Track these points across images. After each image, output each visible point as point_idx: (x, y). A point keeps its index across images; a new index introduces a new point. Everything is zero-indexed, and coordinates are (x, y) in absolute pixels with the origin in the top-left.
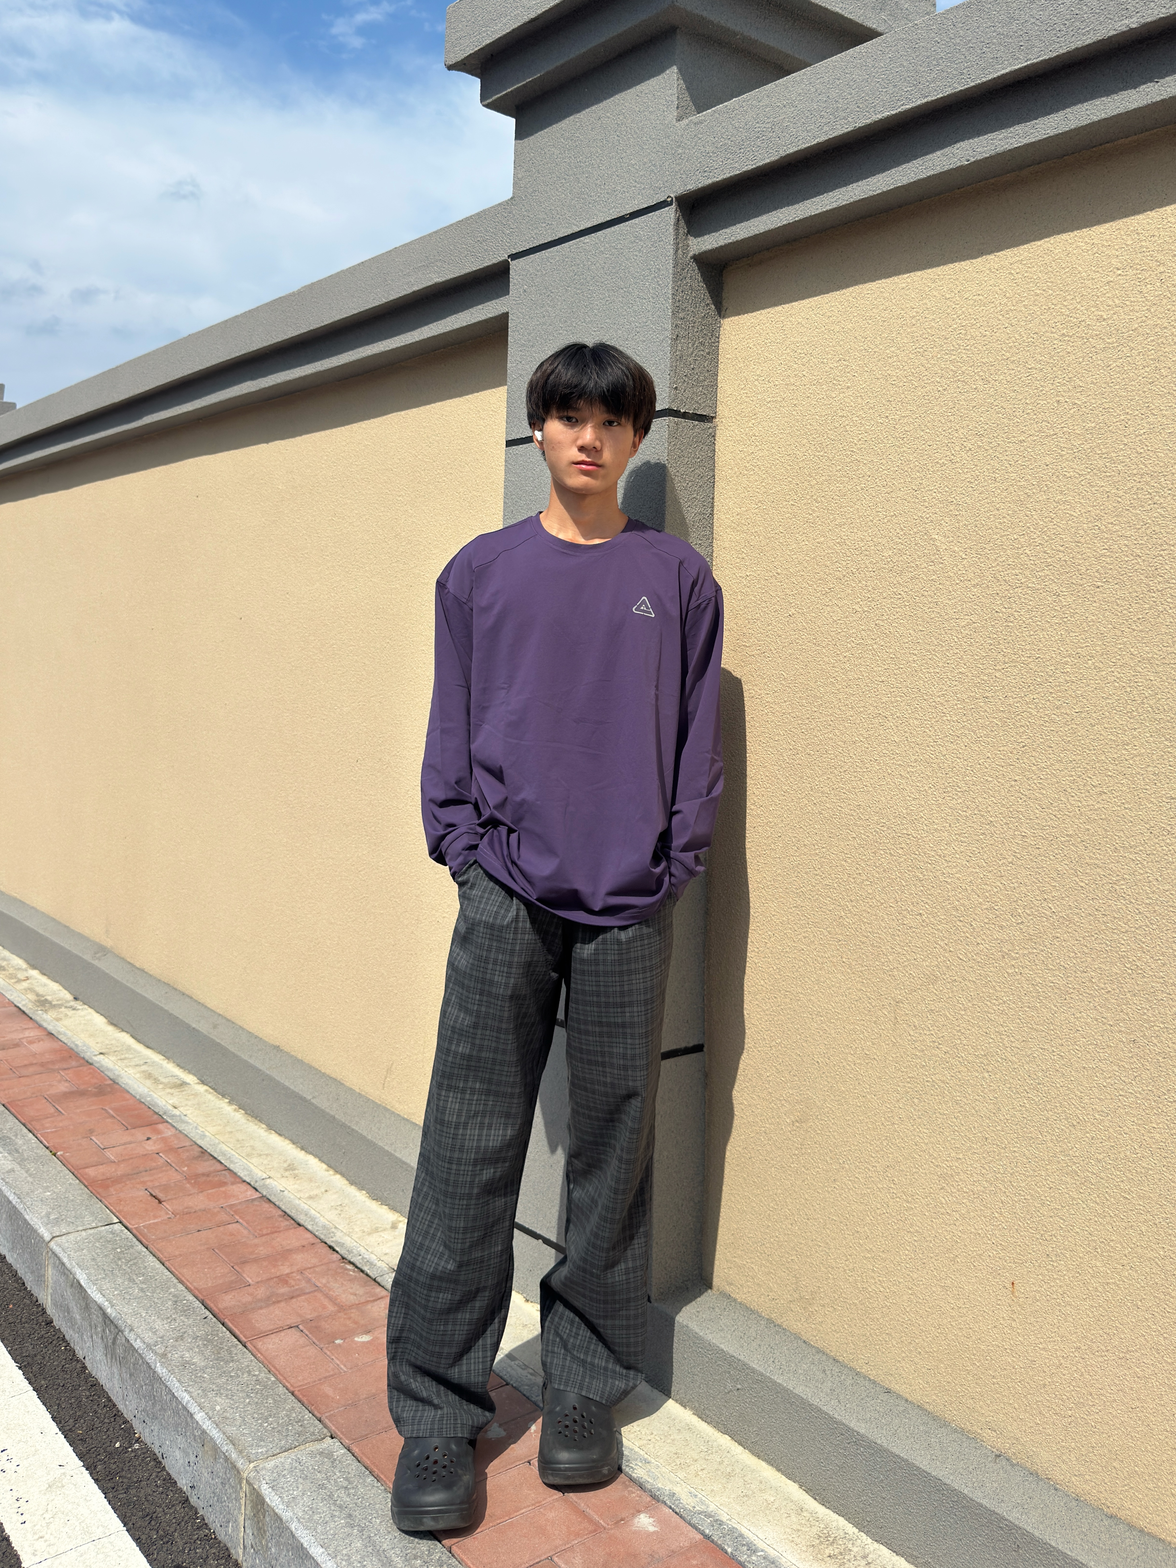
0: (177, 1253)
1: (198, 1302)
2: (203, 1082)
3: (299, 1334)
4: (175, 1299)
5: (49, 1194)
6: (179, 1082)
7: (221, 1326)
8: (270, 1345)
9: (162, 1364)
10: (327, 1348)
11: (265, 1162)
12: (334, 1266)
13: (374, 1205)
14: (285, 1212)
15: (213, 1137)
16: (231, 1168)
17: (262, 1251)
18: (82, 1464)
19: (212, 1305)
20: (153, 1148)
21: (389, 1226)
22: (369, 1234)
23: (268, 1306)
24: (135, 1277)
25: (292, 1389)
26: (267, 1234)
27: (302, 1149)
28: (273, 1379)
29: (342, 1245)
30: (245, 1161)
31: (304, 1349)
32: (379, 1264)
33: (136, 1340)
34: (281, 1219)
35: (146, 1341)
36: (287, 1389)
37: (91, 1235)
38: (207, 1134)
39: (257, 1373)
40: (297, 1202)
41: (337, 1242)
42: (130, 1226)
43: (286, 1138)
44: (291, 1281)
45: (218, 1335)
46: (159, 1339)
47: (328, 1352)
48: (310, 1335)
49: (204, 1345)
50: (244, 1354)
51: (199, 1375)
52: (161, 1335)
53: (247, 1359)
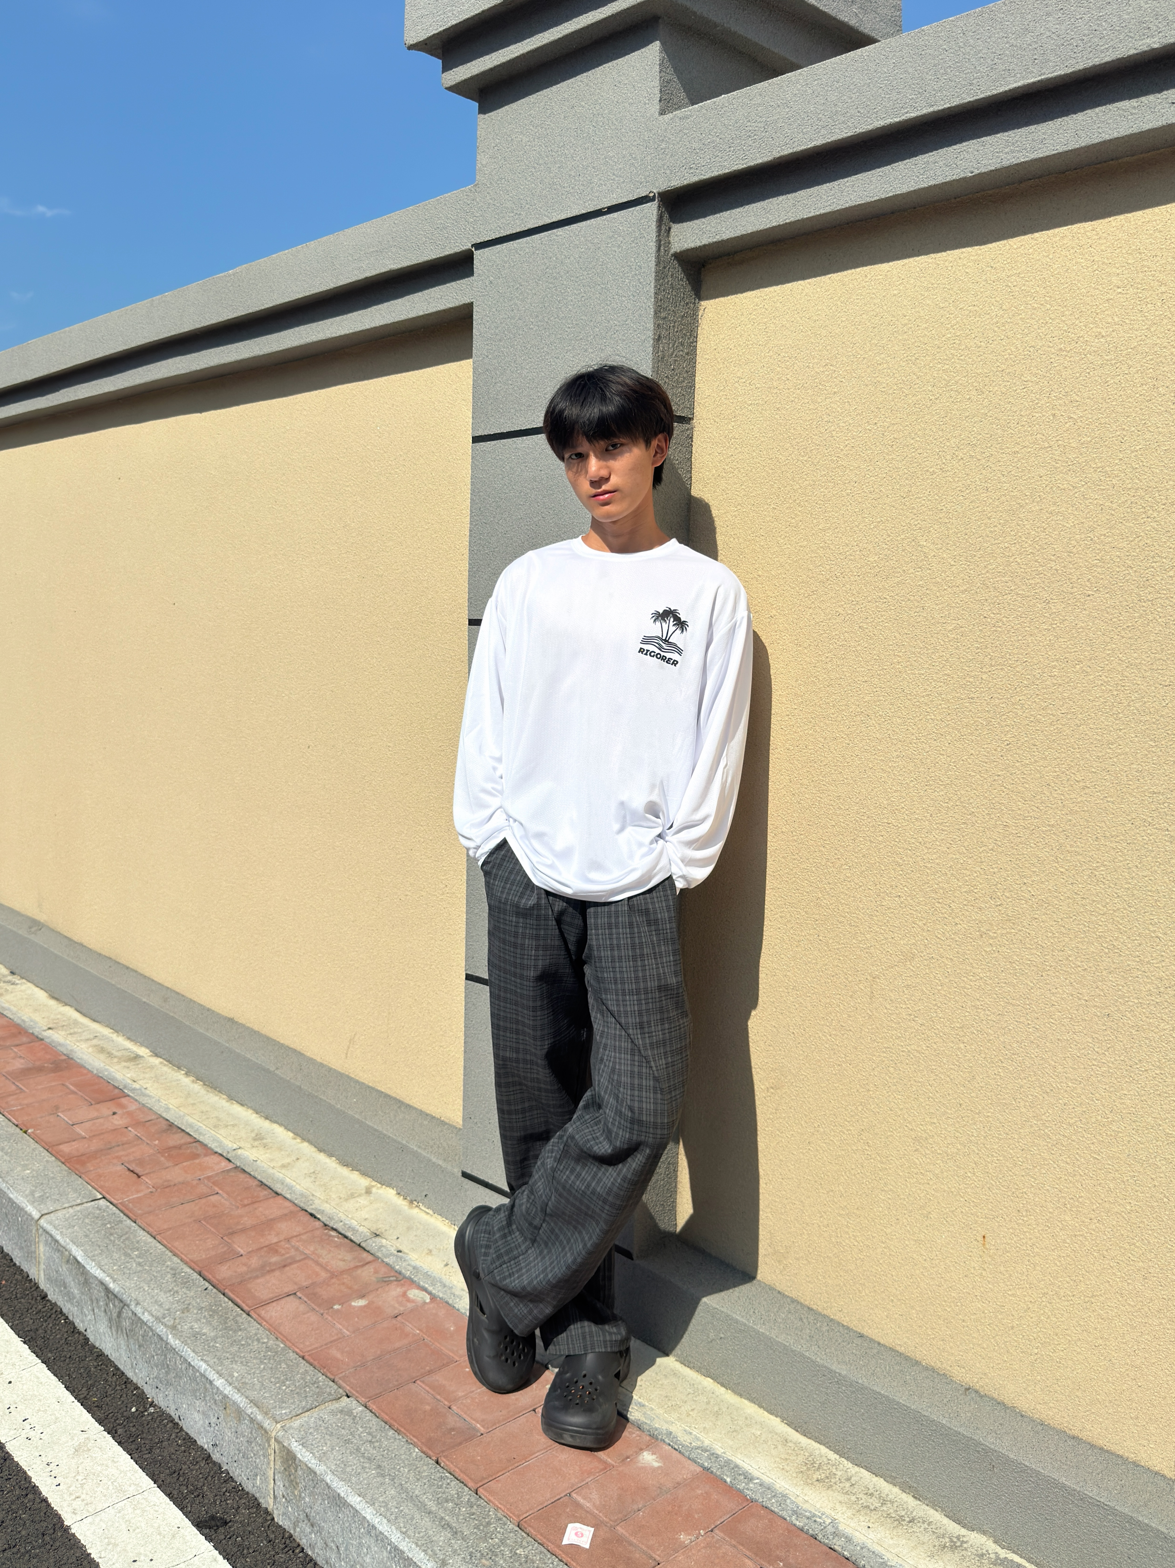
0: (165, 1227)
1: (195, 1274)
2: (156, 1055)
3: (298, 1301)
4: (172, 1272)
5: (28, 1172)
6: (132, 1055)
7: (222, 1296)
8: (273, 1312)
9: (175, 1336)
10: (328, 1313)
11: (233, 1133)
12: (318, 1233)
13: (344, 1171)
14: (261, 1182)
15: (177, 1110)
16: (201, 1140)
17: (247, 1221)
18: (103, 1428)
19: (210, 1276)
20: (121, 1122)
21: (363, 1191)
22: (346, 1200)
23: (263, 1275)
24: (129, 1251)
25: (301, 1354)
26: (248, 1205)
27: (266, 1118)
28: (282, 1345)
29: (322, 1212)
30: (212, 1132)
31: (306, 1316)
32: (361, 1229)
33: (143, 1313)
34: (259, 1189)
35: (155, 1314)
36: (297, 1354)
37: (78, 1211)
38: (171, 1106)
39: (266, 1340)
40: (271, 1171)
41: (316, 1209)
42: (115, 1202)
43: (248, 1107)
44: (280, 1250)
45: (221, 1305)
46: (166, 1312)
47: (329, 1318)
48: (309, 1302)
49: (210, 1315)
50: (249, 1322)
51: (211, 1344)
52: (167, 1307)
53: (253, 1327)
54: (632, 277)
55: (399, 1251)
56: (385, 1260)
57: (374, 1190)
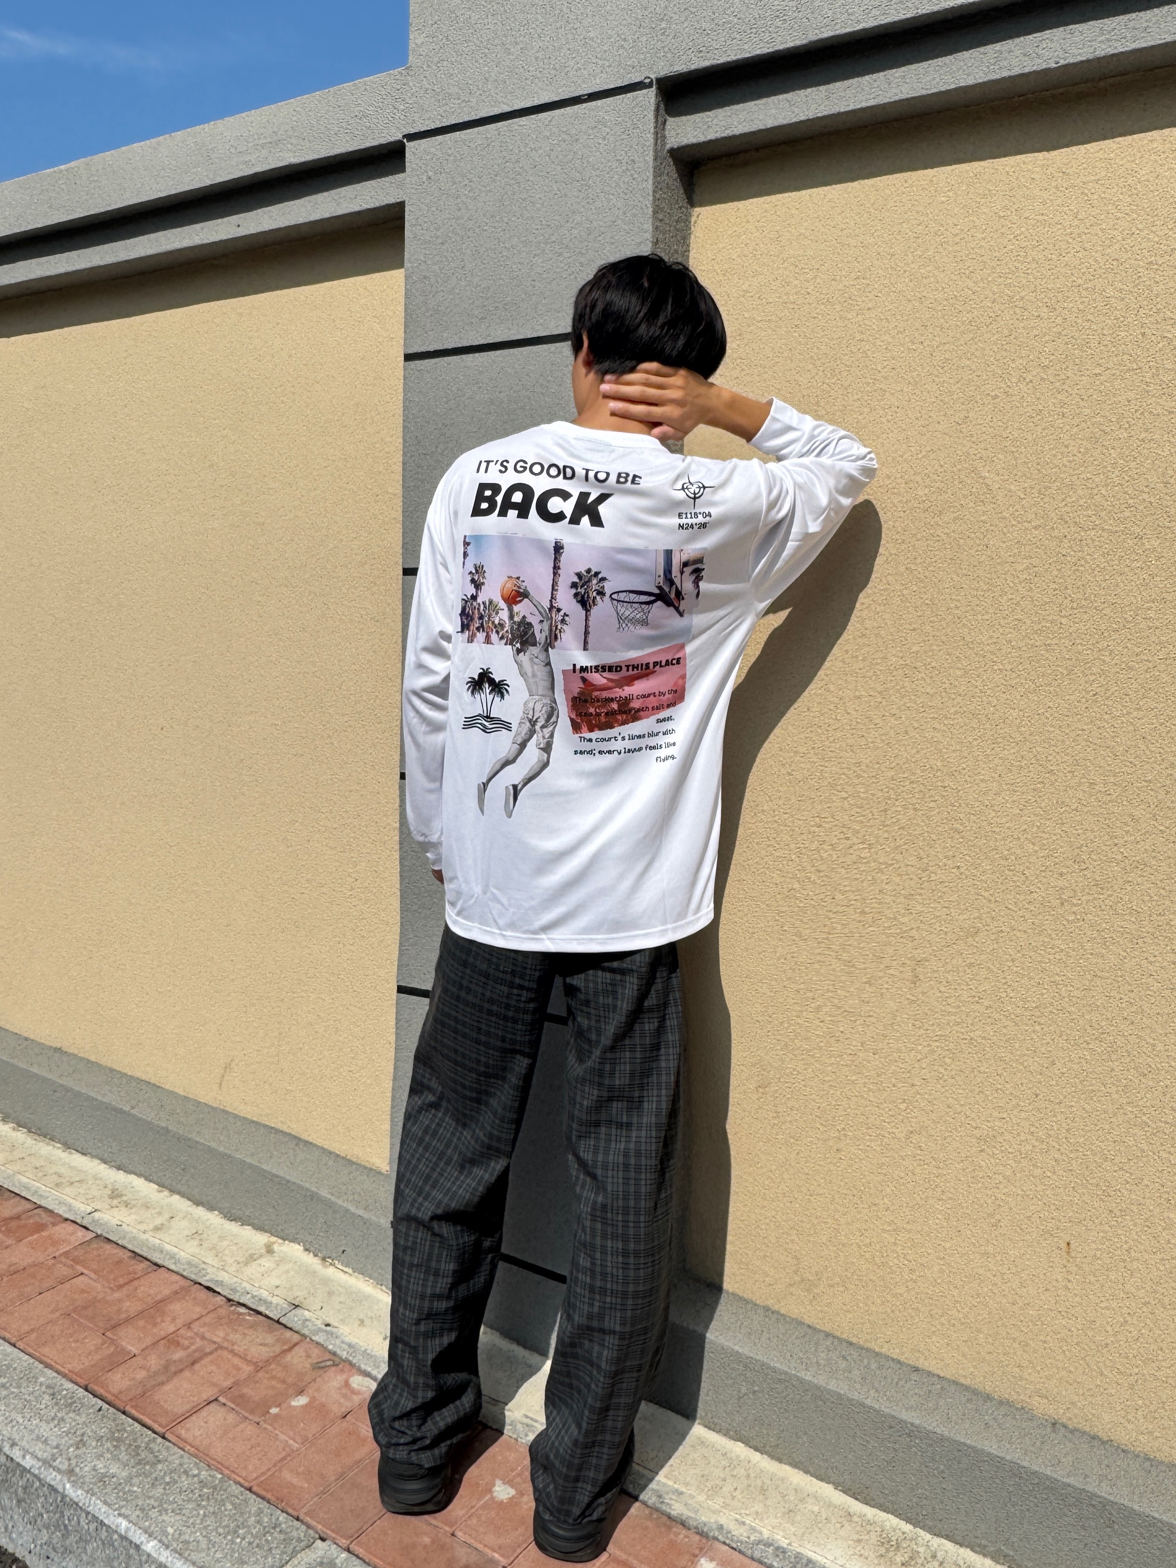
0: (25, 1329)
1: (81, 1390)
3: (223, 1409)
4: (50, 1391)
7: (124, 1417)
8: (195, 1431)
9: (74, 1484)
10: (265, 1421)
11: (82, 1191)
12: (222, 1312)
13: (233, 1227)
14: (133, 1252)
16: (44, 1205)
17: (131, 1307)
19: (100, 1391)
21: (263, 1251)
22: (246, 1264)
23: (169, 1380)
25: (246, 1484)
26: (125, 1284)
27: (119, 1168)
28: (219, 1476)
29: (221, 1283)
30: (56, 1193)
31: (239, 1429)
32: (275, 1300)
33: (24, 1457)
34: (133, 1262)
35: (39, 1456)
36: (242, 1486)
39: (196, 1472)
40: (144, 1237)
41: (211, 1280)
43: (93, 1157)
44: (182, 1341)
45: (125, 1430)
46: (55, 1451)
47: (269, 1427)
48: (237, 1409)
49: (115, 1446)
50: (167, 1448)
51: (127, 1489)
52: (55, 1444)
53: (175, 1456)
54: (623, 172)
55: (328, 1325)
56: (314, 1338)
57: (276, 1247)
